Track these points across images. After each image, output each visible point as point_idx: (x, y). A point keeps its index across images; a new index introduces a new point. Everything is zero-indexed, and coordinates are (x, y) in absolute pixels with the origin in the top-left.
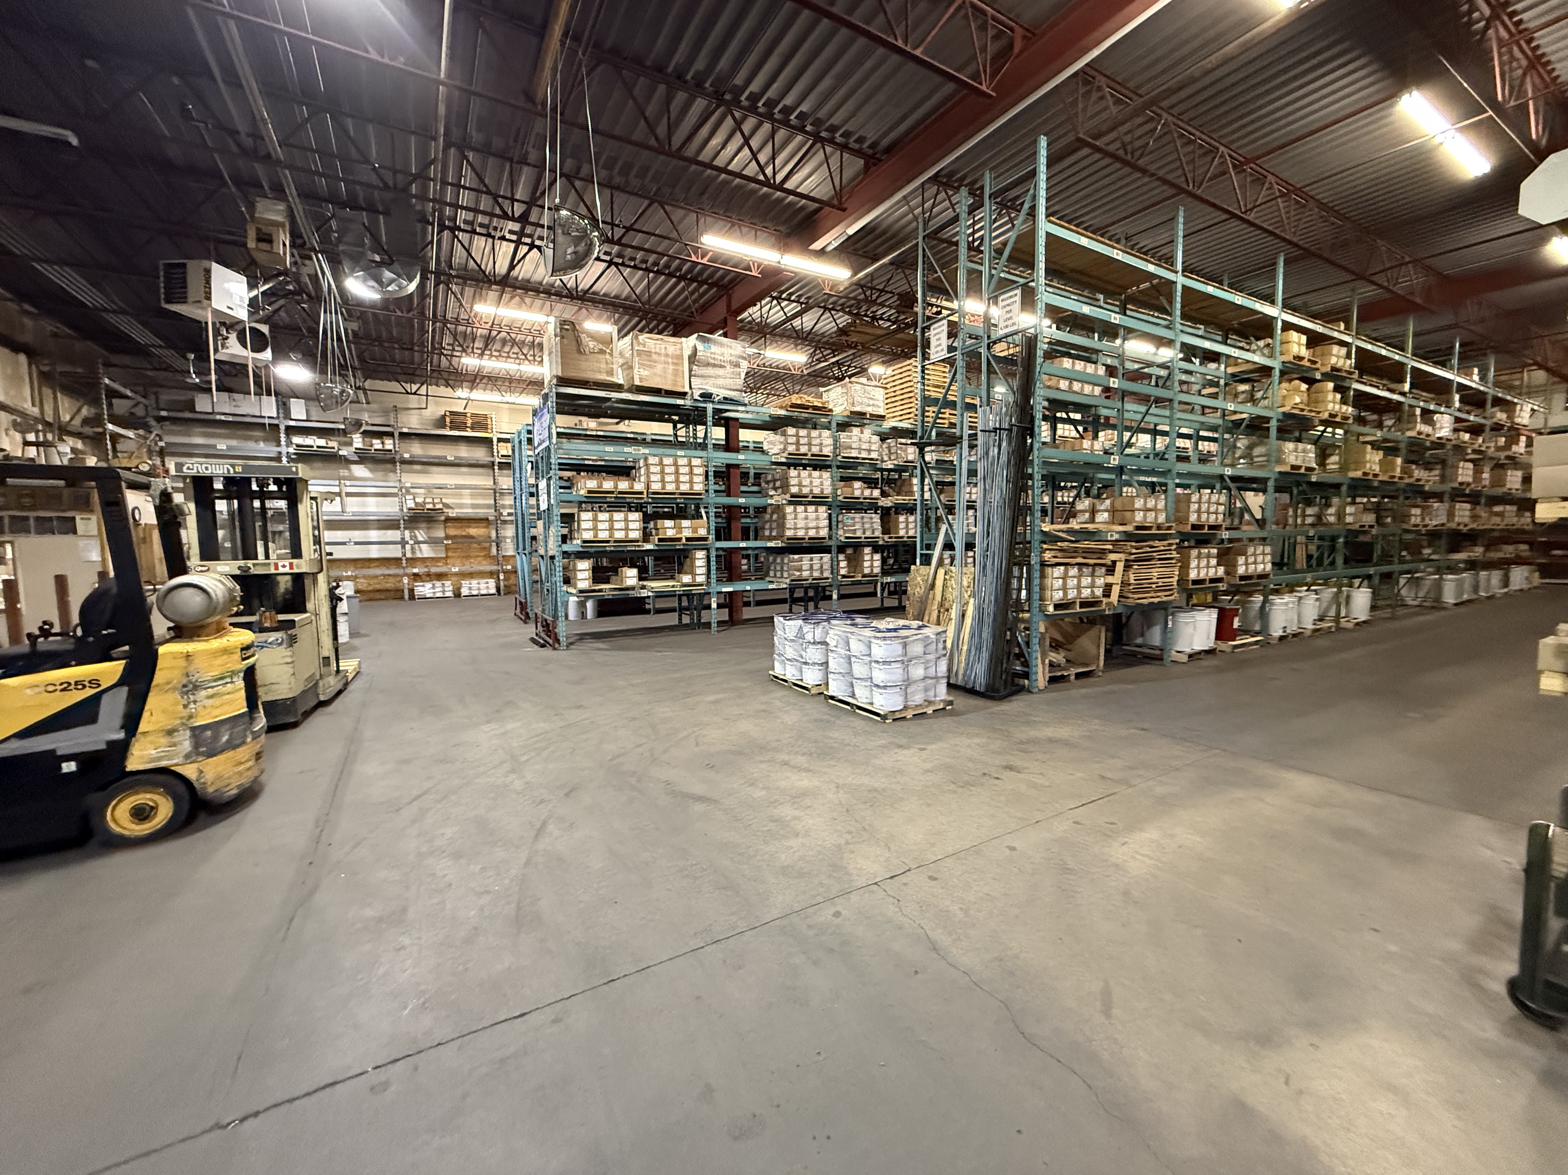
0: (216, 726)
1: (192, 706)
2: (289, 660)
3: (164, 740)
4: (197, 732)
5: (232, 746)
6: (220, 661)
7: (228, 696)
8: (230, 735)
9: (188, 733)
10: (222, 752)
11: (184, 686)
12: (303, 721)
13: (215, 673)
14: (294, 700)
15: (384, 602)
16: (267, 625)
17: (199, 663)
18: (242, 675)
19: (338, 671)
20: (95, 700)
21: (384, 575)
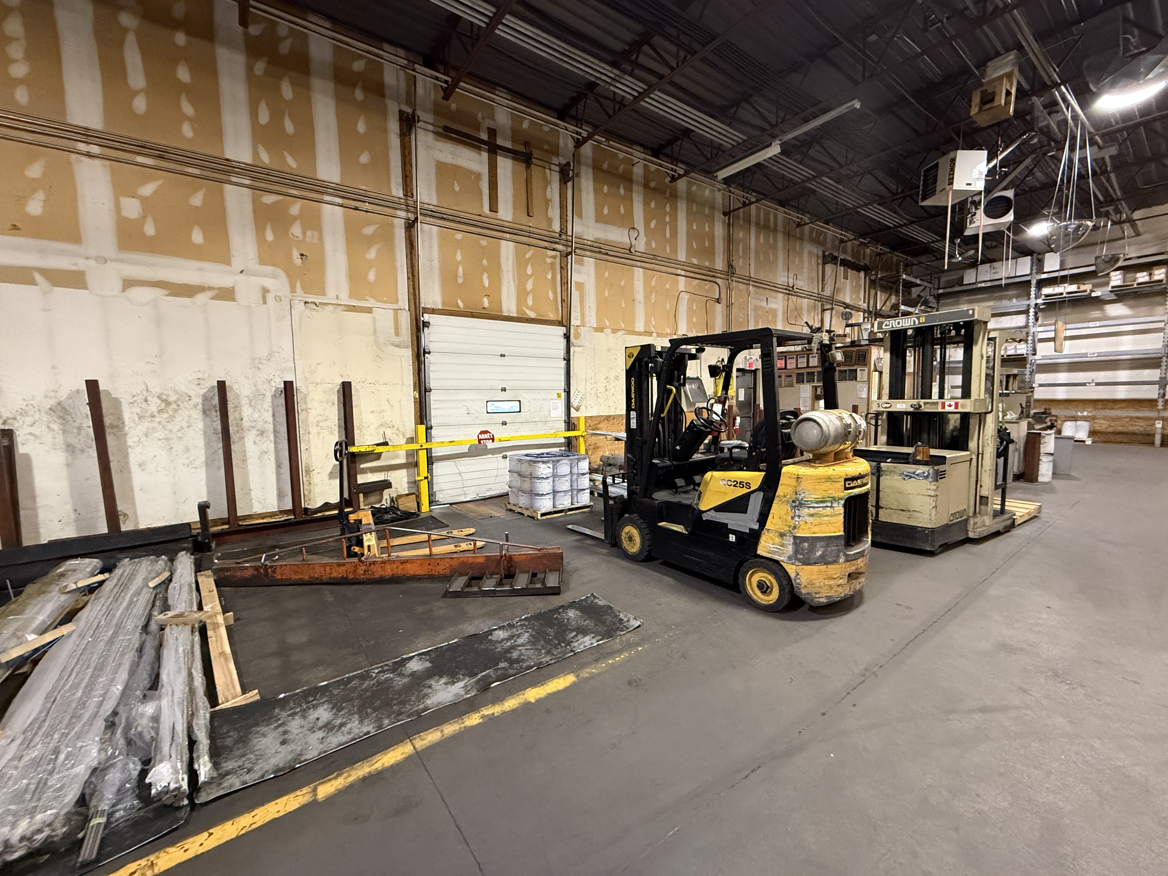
0: (814, 541)
1: (796, 519)
2: (933, 493)
3: (778, 540)
4: (798, 541)
5: (824, 561)
6: (824, 486)
7: (826, 518)
8: (823, 552)
9: (792, 540)
10: (815, 563)
11: (794, 502)
12: (941, 552)
13: (819, 496)
14: (933, 531)
15: (1123, 446)
16: (918, 458)
17: (805, 485)
18: (843, 502)
19: (1003, 511)
20: (746, 498)
21: (1131, 418)
